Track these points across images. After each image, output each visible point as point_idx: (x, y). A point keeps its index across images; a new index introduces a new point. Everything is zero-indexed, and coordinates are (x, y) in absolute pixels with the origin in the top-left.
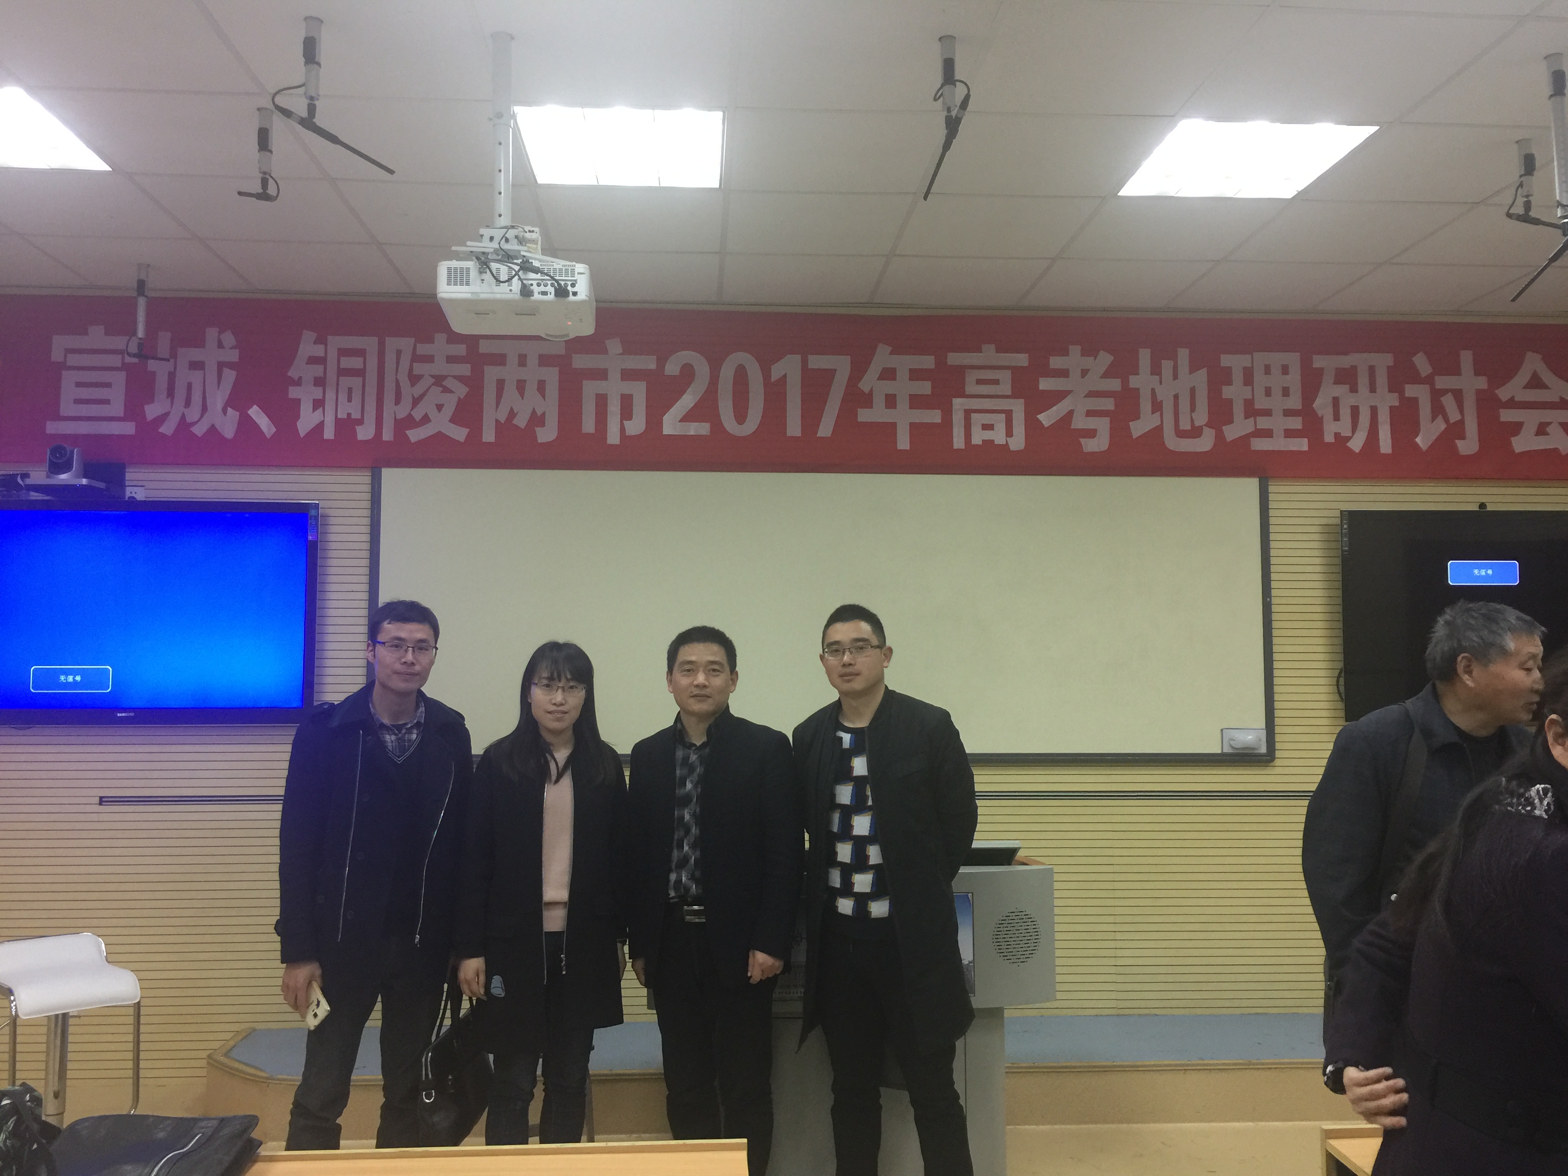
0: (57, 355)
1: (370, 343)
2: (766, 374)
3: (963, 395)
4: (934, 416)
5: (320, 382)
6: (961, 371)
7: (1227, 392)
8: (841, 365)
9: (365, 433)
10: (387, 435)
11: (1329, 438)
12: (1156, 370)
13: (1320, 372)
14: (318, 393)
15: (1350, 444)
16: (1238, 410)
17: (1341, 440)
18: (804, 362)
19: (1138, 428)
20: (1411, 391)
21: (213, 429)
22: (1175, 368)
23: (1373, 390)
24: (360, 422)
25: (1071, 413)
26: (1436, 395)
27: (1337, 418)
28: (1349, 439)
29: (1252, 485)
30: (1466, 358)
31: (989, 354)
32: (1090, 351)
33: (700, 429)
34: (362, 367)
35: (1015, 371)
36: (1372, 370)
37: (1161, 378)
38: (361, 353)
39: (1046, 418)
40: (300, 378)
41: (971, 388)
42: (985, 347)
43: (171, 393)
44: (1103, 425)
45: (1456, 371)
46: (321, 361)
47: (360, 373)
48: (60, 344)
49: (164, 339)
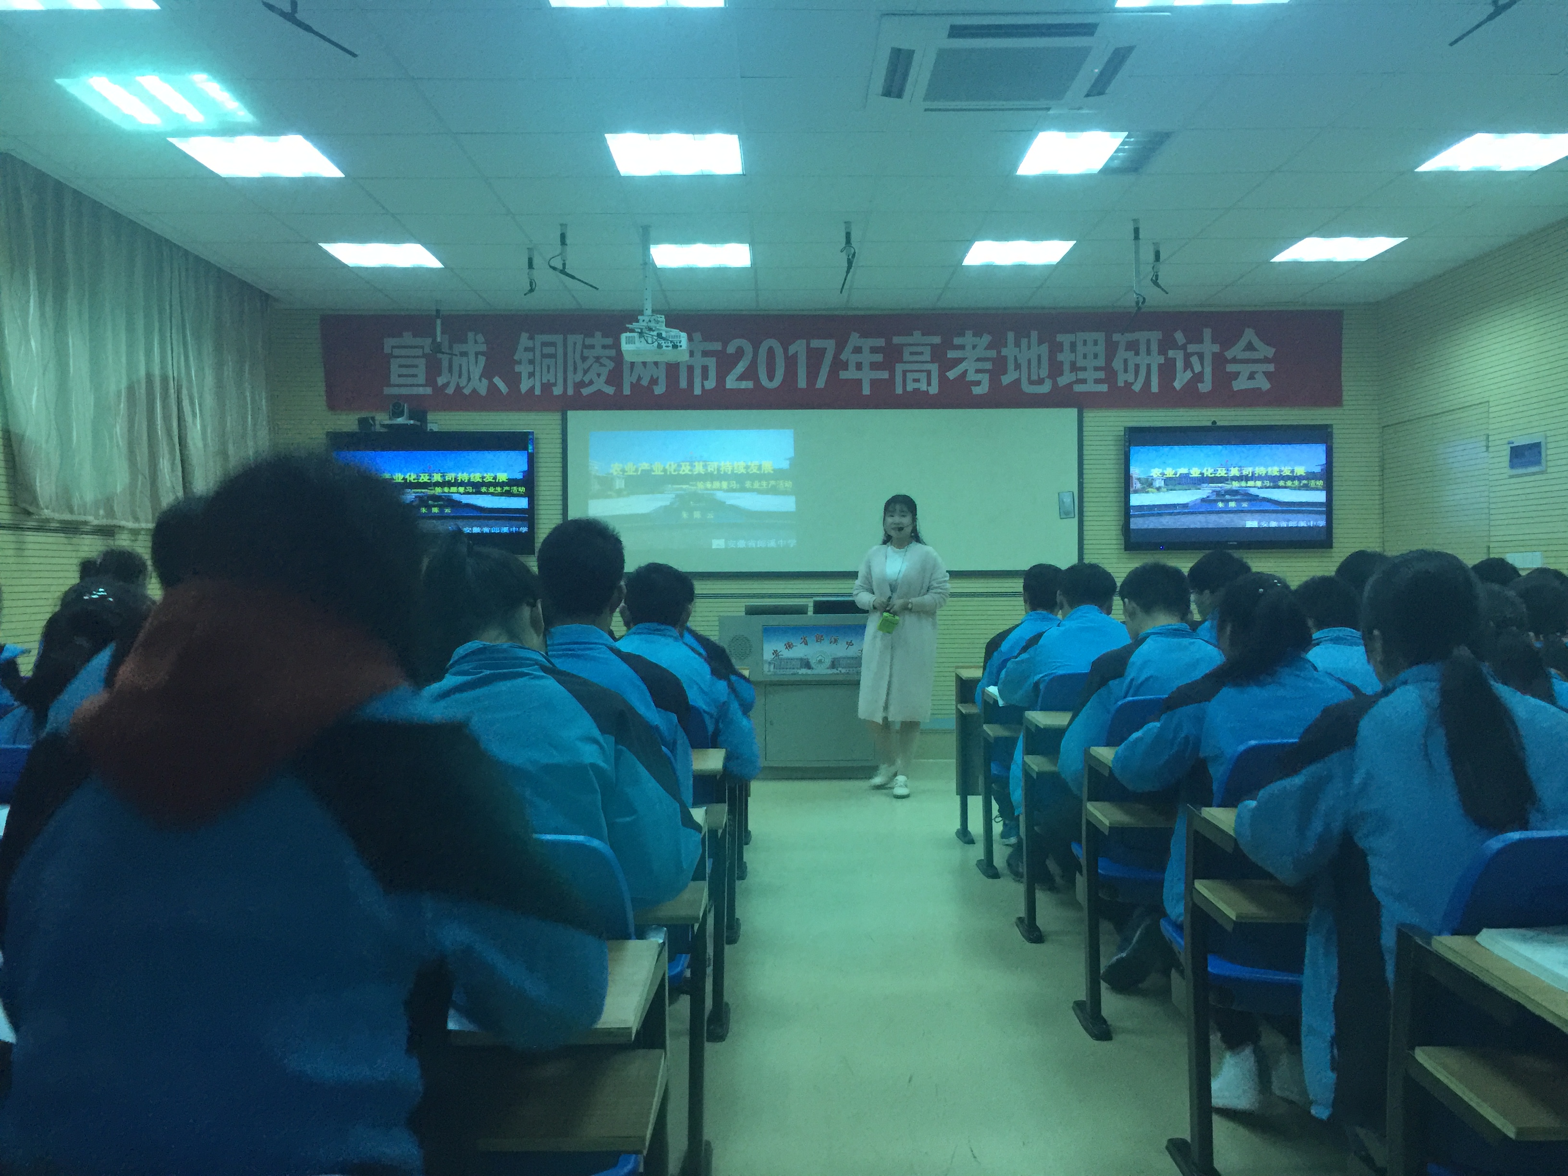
0: (387, 350)
1: (558, 338)
2: (786, 350)
4: (885, 375)
5: (531, 362)
7: (1060, 357)
8: (829, 345)
9: (557, 391)
10: (570, 392)
11: (1121, 384)
12: (1017, 344)
13: (1117, 343)
14: (530, 369)
15: (1133, 387)
16: (1066, 367)
17: (1128, 385)
18: (808, 344)
19: (1006, 380)
20: (1171, 354)
21: (474, 391)
22: (1029, 342)
23: (1149, 353)
24: (555, 384)
25: (966, 371)
26: (1187, 357)
27: (1126, 371)
28: (1132, 384)
29: (1073, 412)
30: (1207, 333)
31: (917, 337)
32: (978, 334)
33: (747, 385)
34: (554, 352)
35: (933, 346)
36: (1148, 342)
38: (553, 344)
40: (521, 360)
41: (906, 356)
42: (915, 333)
43: (450, 371)
44: (985, 378)
45: (1201, 341)
46: (531, 349)
47: (553, 356)
48: (389, 343)
49: (445, 339)
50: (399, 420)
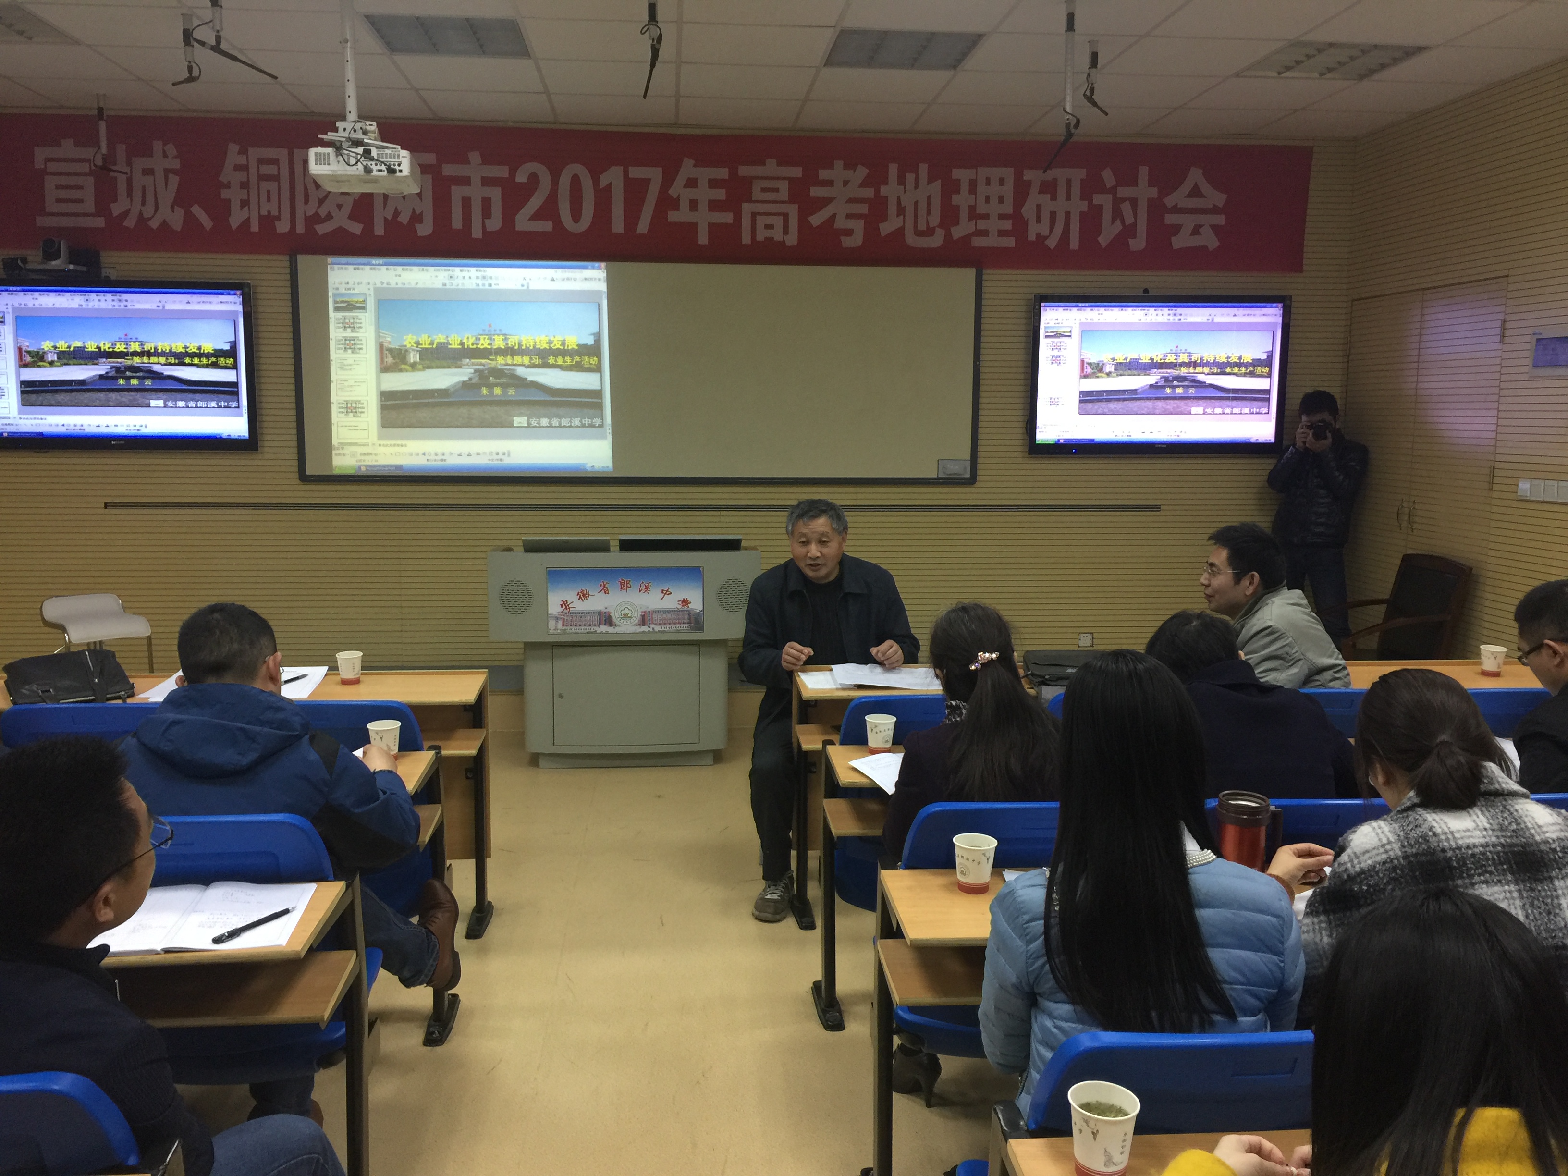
0: (39, 164)
1: (282, 154)
2: (596, 182)
3: (750, 200)
4: (727, 218)
5: (245, 185)
6: (748, 181)
7: (956, 199)
8: (654, 174)
9: (283, 227)
10: (300, 229)
11: (1032, 237)
12: (902, 181)
13: (1029, 183)
14: (243, 194)
15: (1047, 242)
16: (964, 215)
17: (1041, 238)
18: (626, 173)
19: (886, 228)
20: (1098, 199)
21: (164, 223)
22: (917, 179)
23: (1068, 198)
24: (278, 218)
25: (834, 216)
26: (1117, 202)
27: (1039, 220)
28: (1046, 238)
29: (970, 273)
30: (1143, 172)
31: (771, 167)
32: (850, 165)
33: (547, 226)
34: (276, 173)
35: (792, 181)
36: (1069, 182)
37: (905, 188)
39: (816, 220)
40: (229, 182)
41: (757, 194)
42: (768, 161)
43: (130, 195)
44: (858, 226)
45: (1135, 183)
46: (245, 168)
47: (276, 178)
49: (121, 150)
50: (54, 263)
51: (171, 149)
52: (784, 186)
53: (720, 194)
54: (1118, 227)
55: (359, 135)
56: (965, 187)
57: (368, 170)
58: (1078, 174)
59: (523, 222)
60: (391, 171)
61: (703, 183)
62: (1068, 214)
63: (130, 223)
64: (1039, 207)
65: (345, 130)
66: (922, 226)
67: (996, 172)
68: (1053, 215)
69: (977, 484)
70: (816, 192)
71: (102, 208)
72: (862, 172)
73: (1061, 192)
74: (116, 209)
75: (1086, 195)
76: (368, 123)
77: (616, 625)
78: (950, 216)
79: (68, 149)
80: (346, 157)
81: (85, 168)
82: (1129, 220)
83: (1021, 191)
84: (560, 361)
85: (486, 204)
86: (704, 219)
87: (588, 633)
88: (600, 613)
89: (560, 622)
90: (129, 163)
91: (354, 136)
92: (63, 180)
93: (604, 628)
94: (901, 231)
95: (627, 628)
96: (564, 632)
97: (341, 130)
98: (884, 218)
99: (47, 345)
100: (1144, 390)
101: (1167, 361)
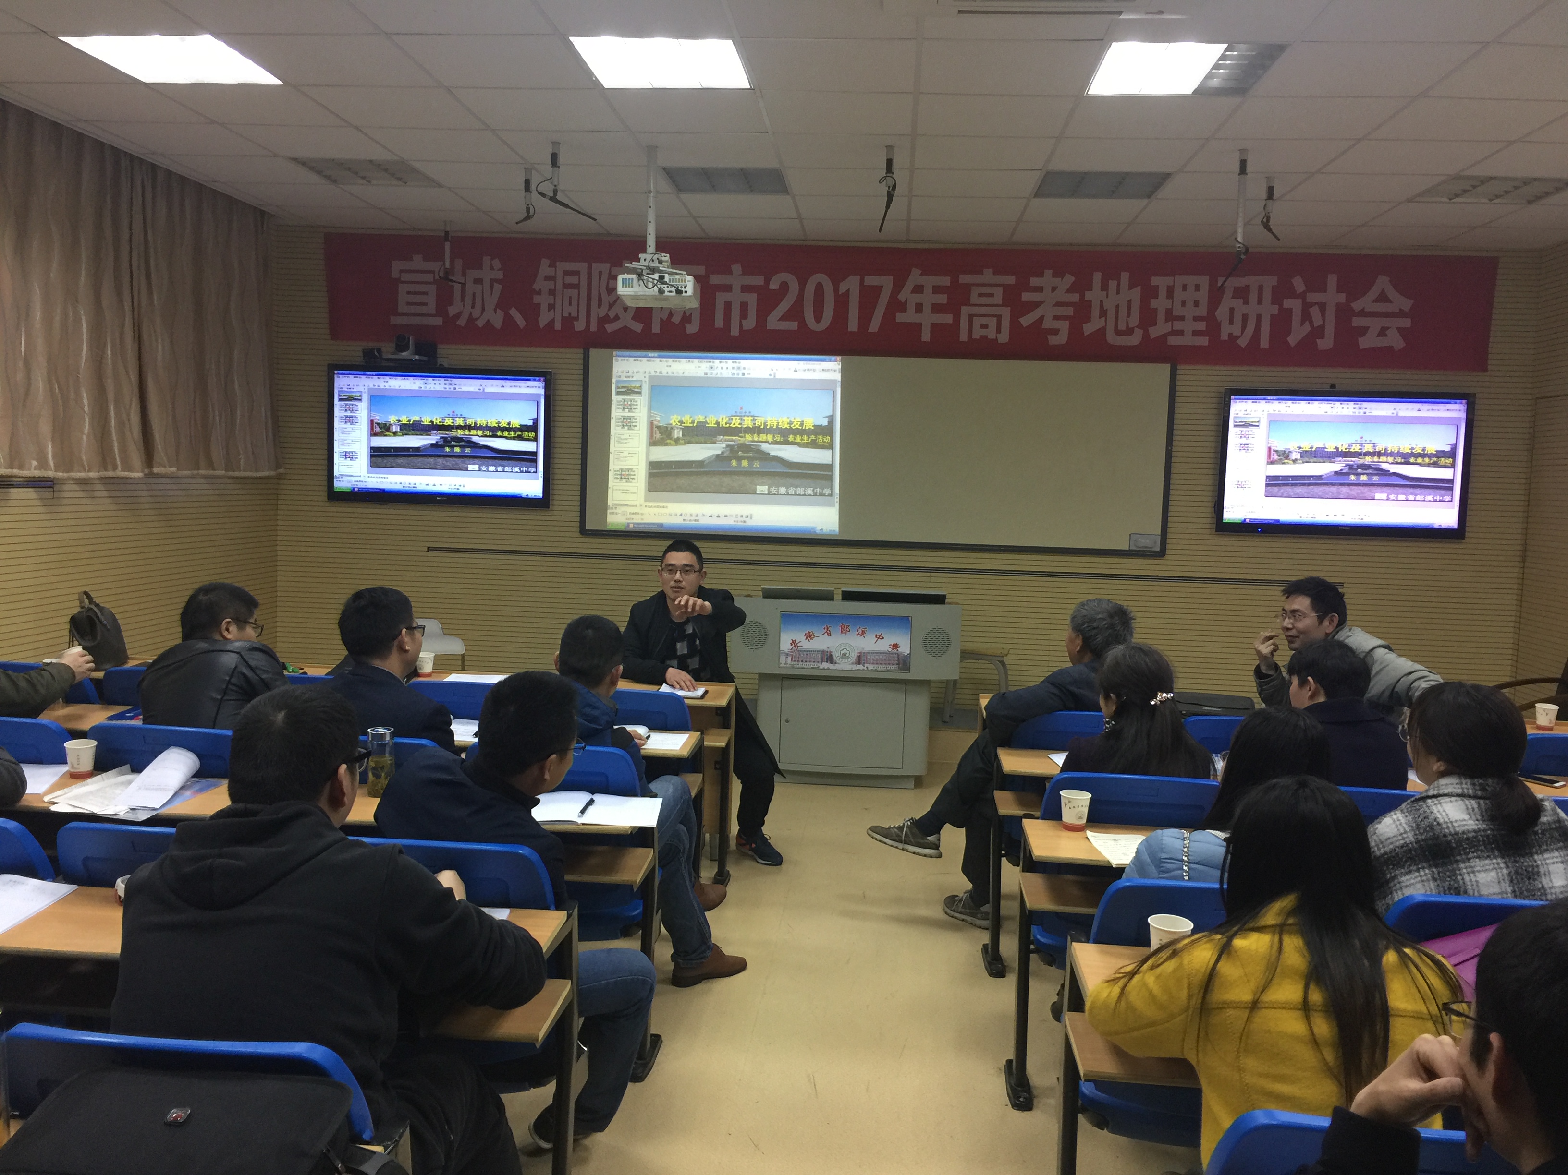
0: (395, 274)
1: (582, 267)
2: (836, 289)
3: (967, 303)
4: (948, 319)
5: (552, 292)
6: (968, 287)
7: (1154, 303)
8: (886, 282)
9: (580, 326)
10: (594, 327)
11: (1224, 337)
12: (1105, 287)
13: (1224, 288)
14: (551, 300)
15: (1239, 342)
16: (1161, 317)
17: (1232, 338)
18: (862, 281)
19: (1088, 329)
20: (1288, 303)
21: (488, 323)
22: (1119, 285)
23: (1260, 302)
24: (577, 319)
25: (1042, 317)
26: (1306, 307)
27: (1231, 322)
28: (1238, 337)
29: (1166, 368)
30: (1332, 281)
31: (988, 276)
32: (1059, 274)
33: (793, 325)
34: (577, 282)
35: (1006, 288)
36: (1261, 288)
37: (1107, 293)
39: (1025, 321)
40: (540, 290)
41: (974, 298)
42: (985, 271)
43: (463, 299)
44: (1064, 327)
45: (1324, 290)
46: (553, 278)
47: (577, 286)
49: (459, 263)
50: (403, 354)
51: (497, 263)
52: (999, 292)
53: (943, 299)
54: (1307, 328)
55: (656, 264)
56: (1163, 293)
57: (661, 291)
58: (1269, 282)
59: (774, 322)
60: (679, 292)
61: (928, 290)
62: (1259, 318)
63: (462, 322)
64: (1232, 310)
65: (645, 260)
66: (1122, 326)
67: (1191, 280)
68: (1245, 318)
69: (1167, 557)
70: (1026, 297)
71: (441, 310)
72: (1069, 279)
73: (1253, 297)
74: (452, 311)
75: (1277, 299)
76: (663, 255)
77: (836, 663)
78: (1148, 318)
79: (418, 262)
80: (645, 282)
81: (429, 277)
82: (1318, 322)
83: (1215, 297)
84: (798, 439)
85: (744, 306)
86: (927, 319)
87: (812, 668)
88: (823, 652)
89: (790, 658)
90: (464, 275)
91: (652, 264)
92: (412, 287)
93: (825, 665)
94: (1102, 331)
95: (845, 666)
96: (793, 667)
97: (642, 260)
98: (1088, 319)
99: (392, 419)
100: (1328, 477)
101: (1352, 450)
